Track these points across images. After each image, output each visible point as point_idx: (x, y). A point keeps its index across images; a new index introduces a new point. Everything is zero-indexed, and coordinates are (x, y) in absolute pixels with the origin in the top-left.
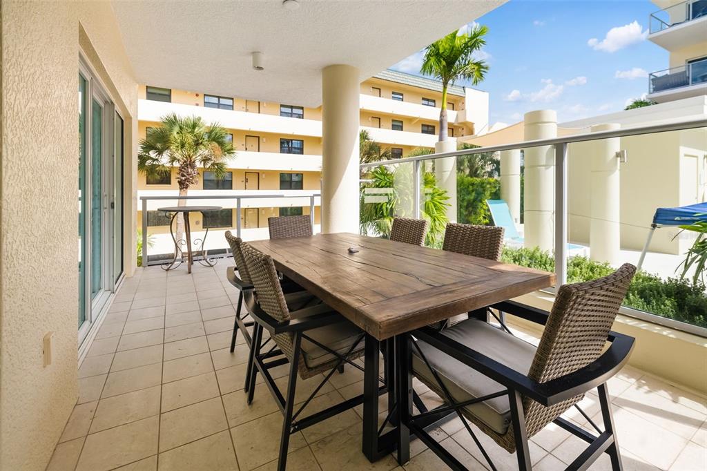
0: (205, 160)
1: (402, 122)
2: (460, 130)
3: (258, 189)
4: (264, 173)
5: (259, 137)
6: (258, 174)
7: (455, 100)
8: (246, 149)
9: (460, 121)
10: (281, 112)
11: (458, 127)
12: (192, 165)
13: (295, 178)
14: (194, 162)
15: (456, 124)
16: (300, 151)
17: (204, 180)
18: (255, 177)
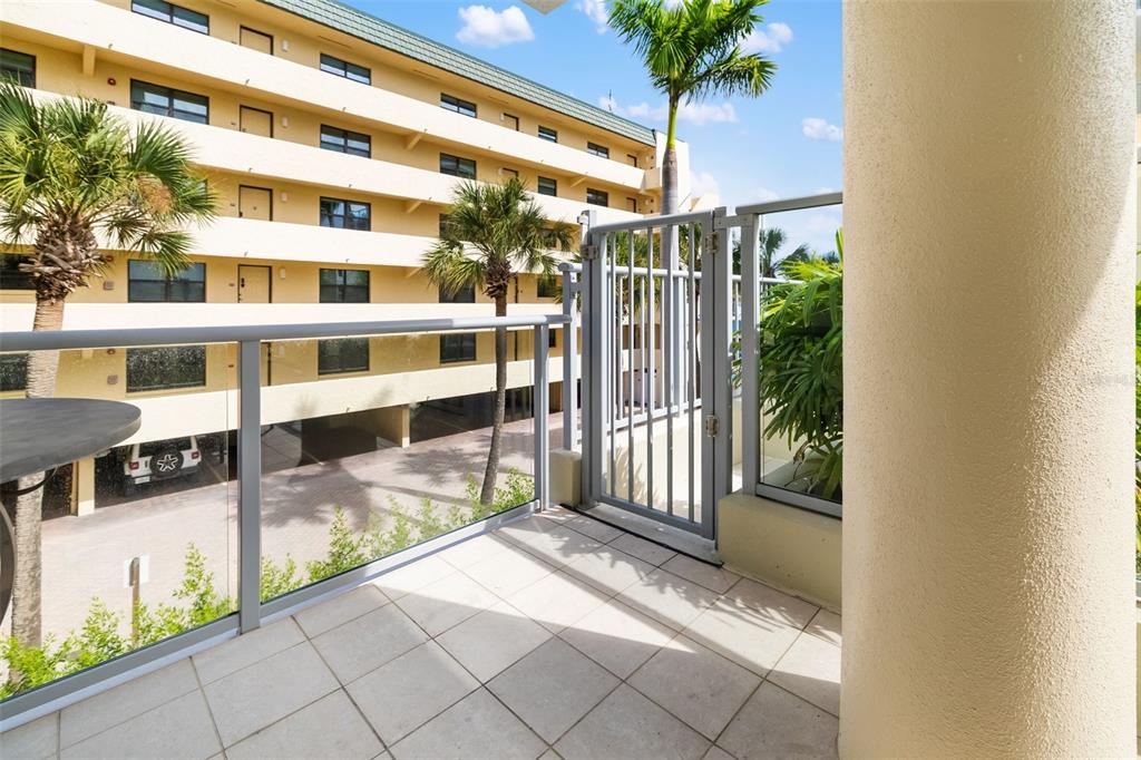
0: (125, 225)
1: (555, 182)
2: (647, 202)
3: (270, 302)
4: (282, 267)
5: (271, 191)
6: (269, 269)
7: (639, 153)
8: (241, 215)
9: (648, 187)
10: (322, 142)
11: (645, 197)
12: (81, 234)
13: (351, 280)
14: (87, 226)
15: (642, 192)
16: (364, 224)
17: (130, 281)
18: (261, 275)
